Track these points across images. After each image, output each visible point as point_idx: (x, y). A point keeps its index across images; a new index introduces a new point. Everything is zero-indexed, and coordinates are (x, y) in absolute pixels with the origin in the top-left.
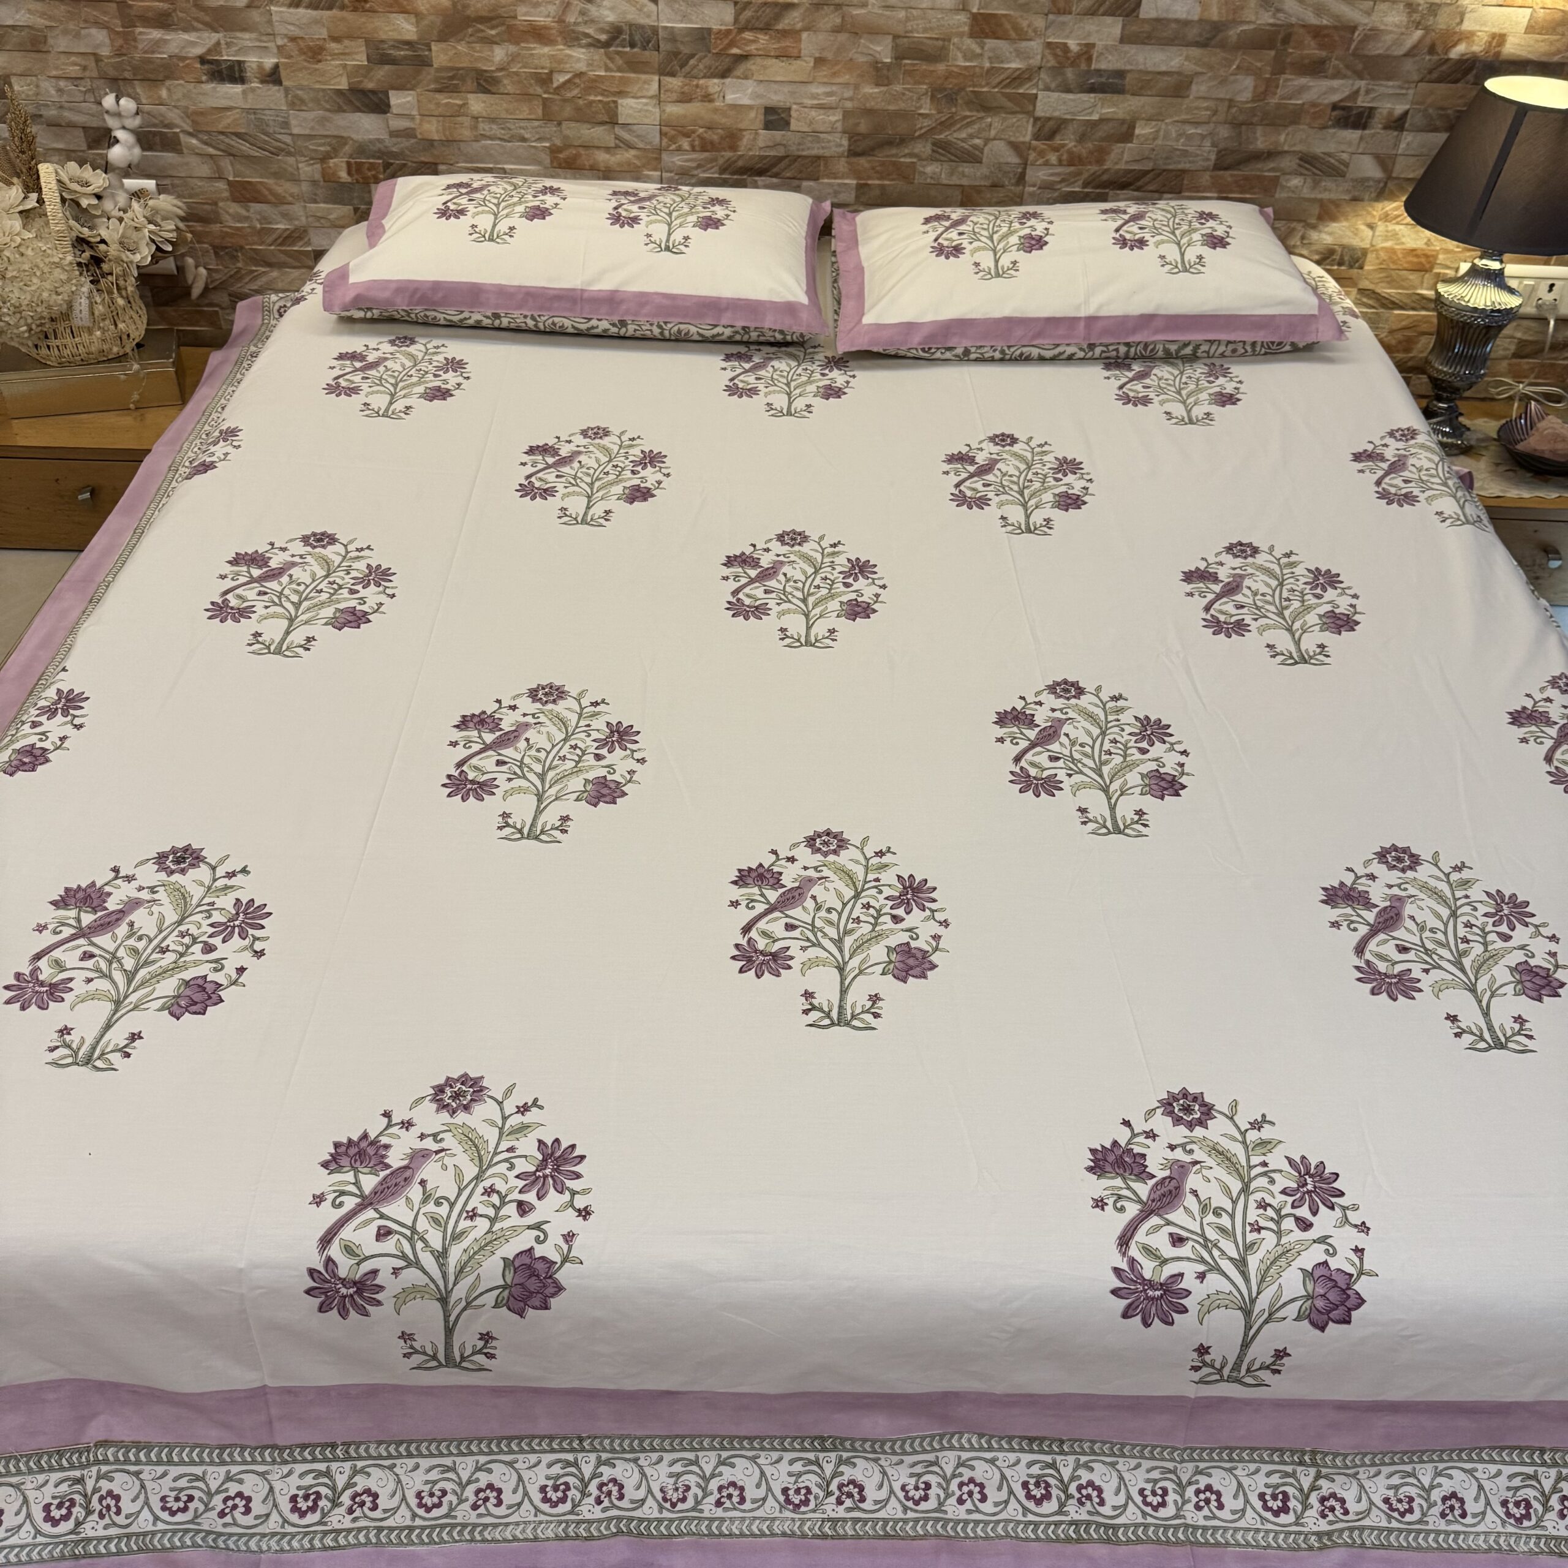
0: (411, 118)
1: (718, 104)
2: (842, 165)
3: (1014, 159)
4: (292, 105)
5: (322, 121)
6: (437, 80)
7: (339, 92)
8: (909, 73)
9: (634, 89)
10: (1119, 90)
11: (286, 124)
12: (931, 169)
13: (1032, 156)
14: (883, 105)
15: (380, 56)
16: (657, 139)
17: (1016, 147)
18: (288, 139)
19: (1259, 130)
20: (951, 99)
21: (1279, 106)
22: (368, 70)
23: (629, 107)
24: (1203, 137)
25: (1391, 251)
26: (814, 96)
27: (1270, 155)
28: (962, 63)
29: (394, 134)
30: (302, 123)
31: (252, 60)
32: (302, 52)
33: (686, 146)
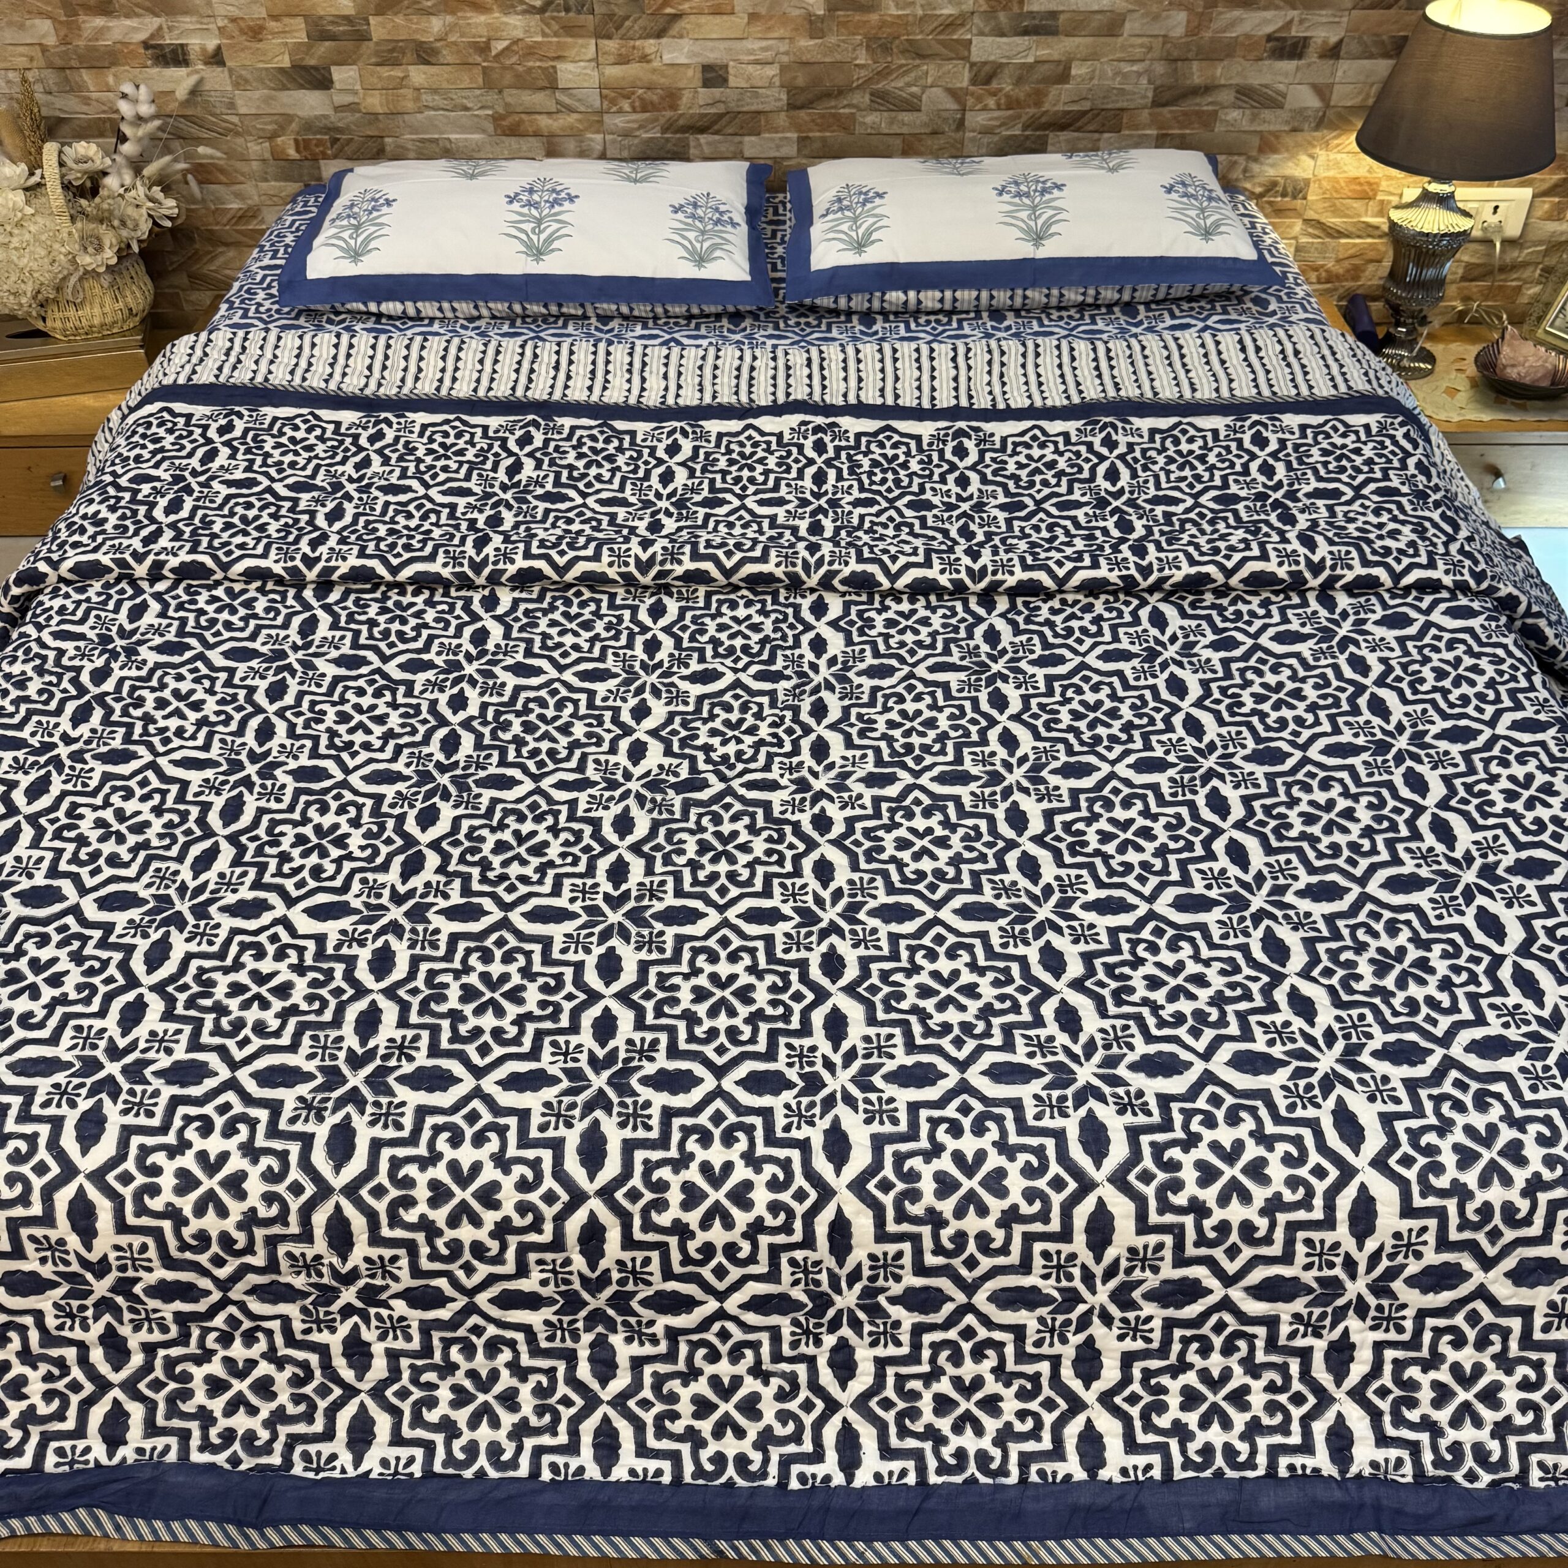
0: (355, 93)
1: (656, 64)
2: (782, 119)
3: (953, 105)
4: (236, 85)
5: (267, 100)
6: (377, 53)
7: (282, 70)
8: (844, 24)
9: (572, 53)
10: (1052, 32)
11: (232, 105)
12: (871, 118)
13: (970, 101)
14: (819, 58)
15: (319, 32)
16: (597, 103)
17: (953, 93)
18: (235, 119)
19: (1195, 65)
20: (886, 49)
21: (1212, 40)
22: (309, 47)
23: (569, 72)
24: (1139, 74)
25: (1335, 180)
26: (751, 52)
27: (1207, 89)
28: (894, 11)
29: (337, 109)
30: (248, 102)
31: (194, 42)
32: (242, 32)
33: (626, 107)
